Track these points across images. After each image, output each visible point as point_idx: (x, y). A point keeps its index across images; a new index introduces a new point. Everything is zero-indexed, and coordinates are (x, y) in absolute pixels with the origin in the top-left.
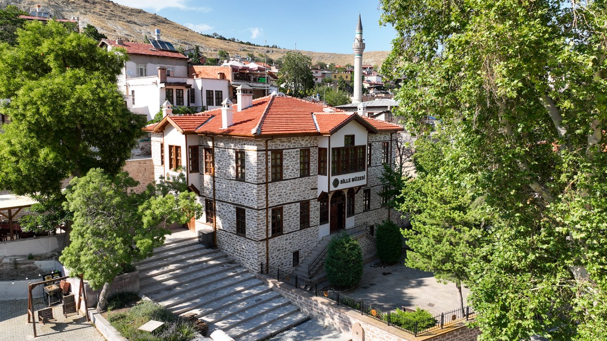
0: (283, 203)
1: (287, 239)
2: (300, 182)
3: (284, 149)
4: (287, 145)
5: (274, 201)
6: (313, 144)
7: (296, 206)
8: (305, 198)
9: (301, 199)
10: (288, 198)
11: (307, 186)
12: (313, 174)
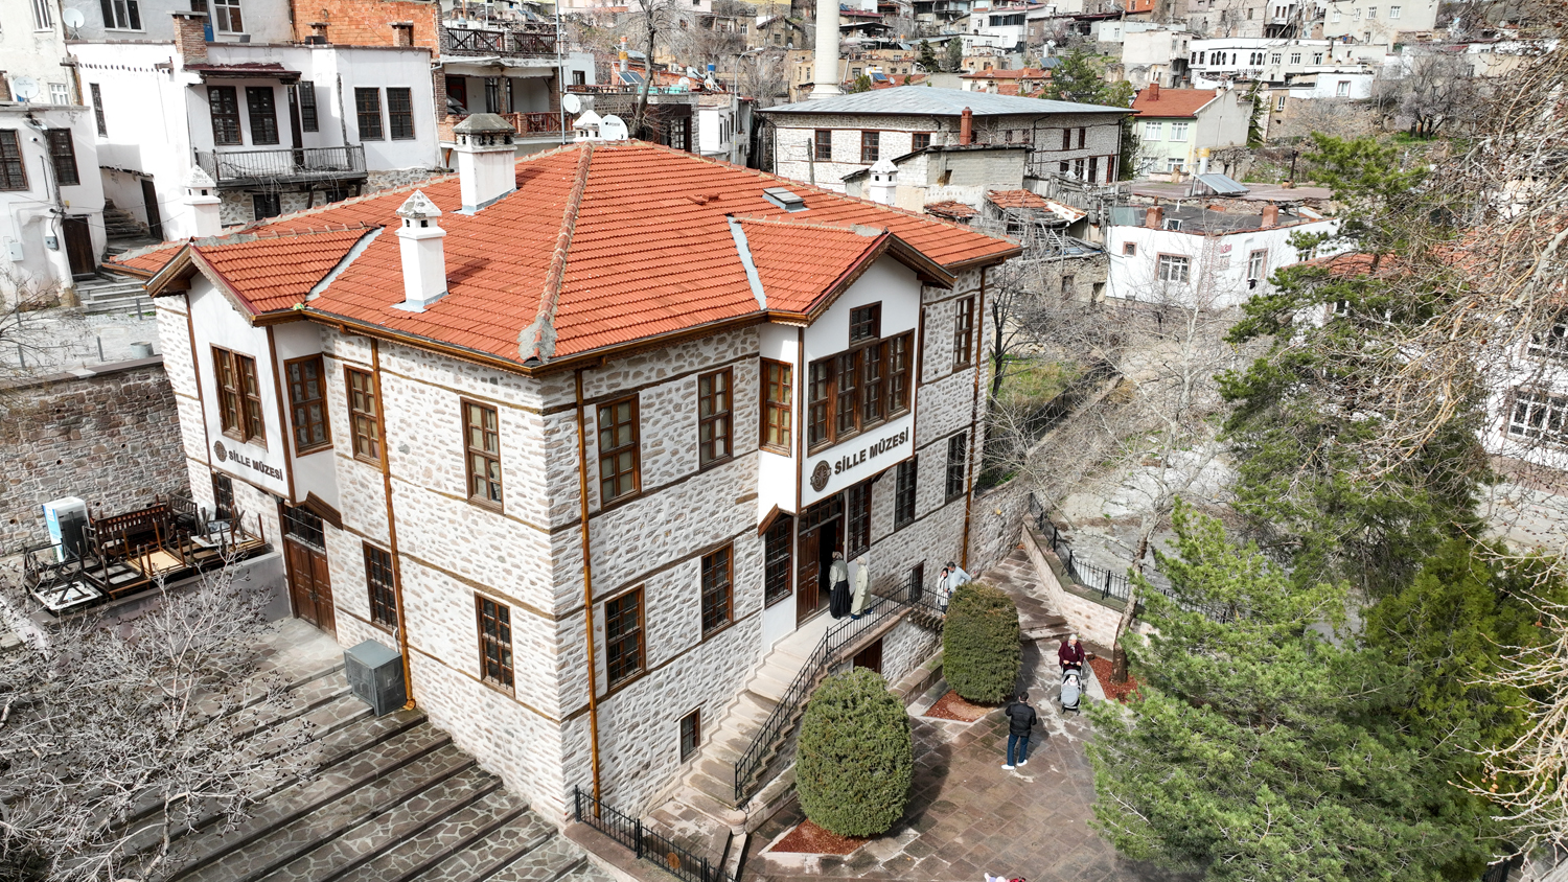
0: (643, 572)
1: (660, 686)
2: (699, 488)
3: (641, 388)
4: (651, 370)
5: (615, 574)
6: (744, 349)
7: (688, 570)
8: (717, 536)
9: (704, 541)
10: (661, 550)
11: (722, 494)
12: (743, 451)
